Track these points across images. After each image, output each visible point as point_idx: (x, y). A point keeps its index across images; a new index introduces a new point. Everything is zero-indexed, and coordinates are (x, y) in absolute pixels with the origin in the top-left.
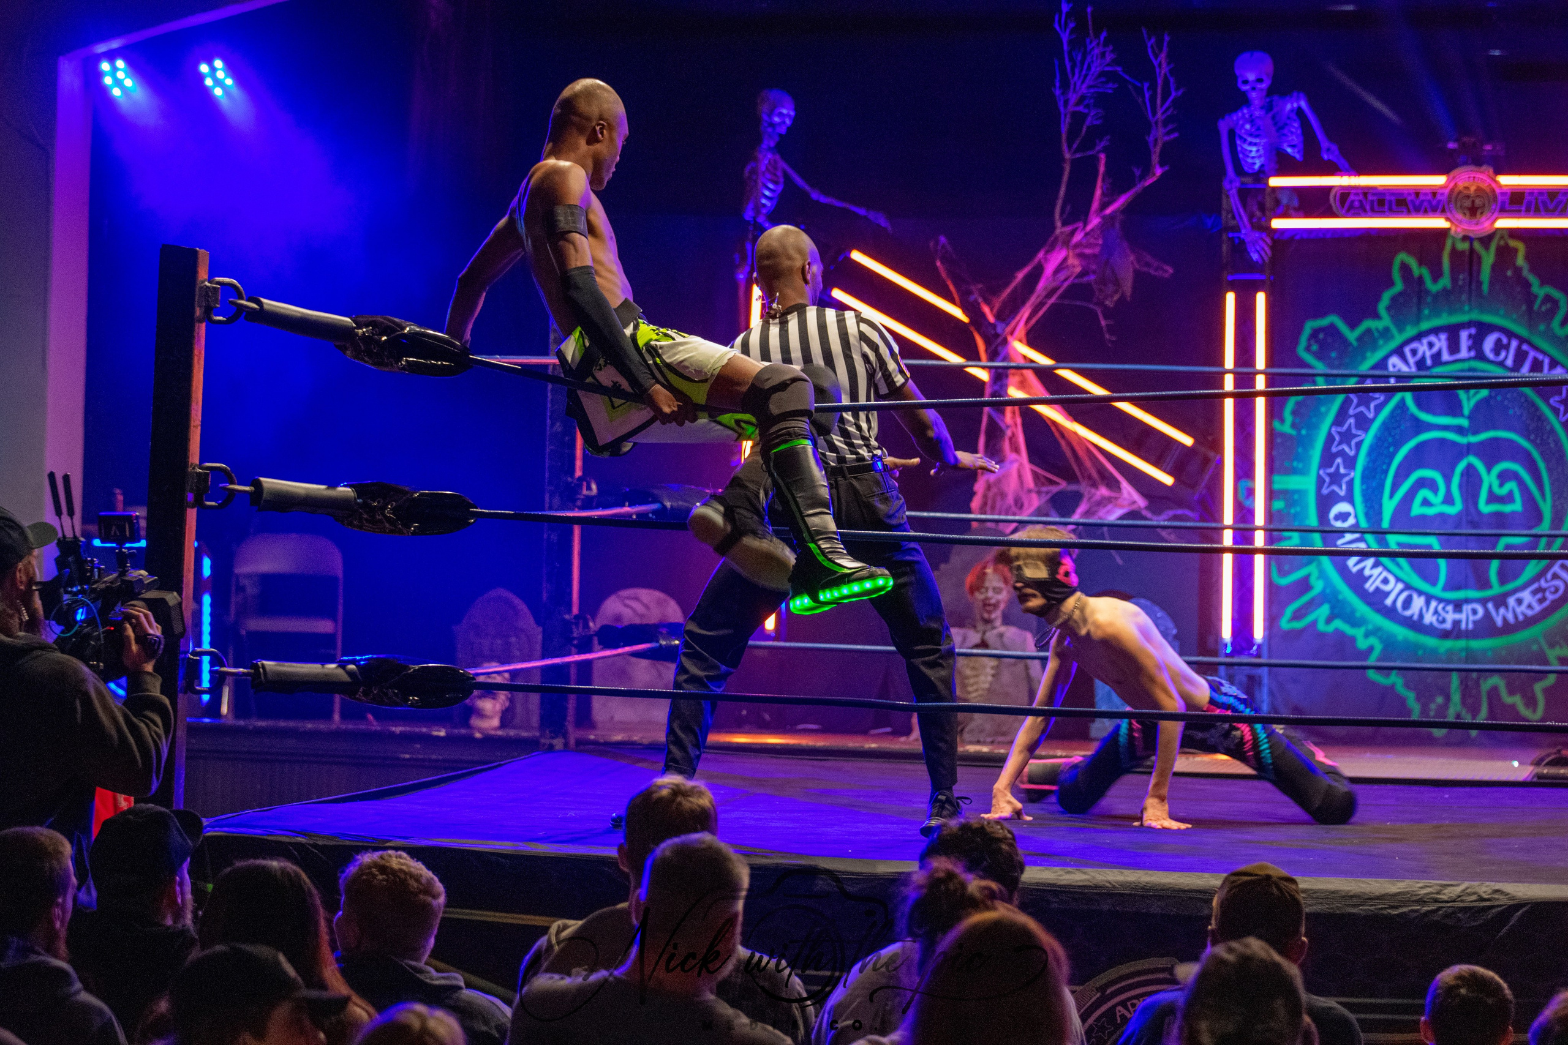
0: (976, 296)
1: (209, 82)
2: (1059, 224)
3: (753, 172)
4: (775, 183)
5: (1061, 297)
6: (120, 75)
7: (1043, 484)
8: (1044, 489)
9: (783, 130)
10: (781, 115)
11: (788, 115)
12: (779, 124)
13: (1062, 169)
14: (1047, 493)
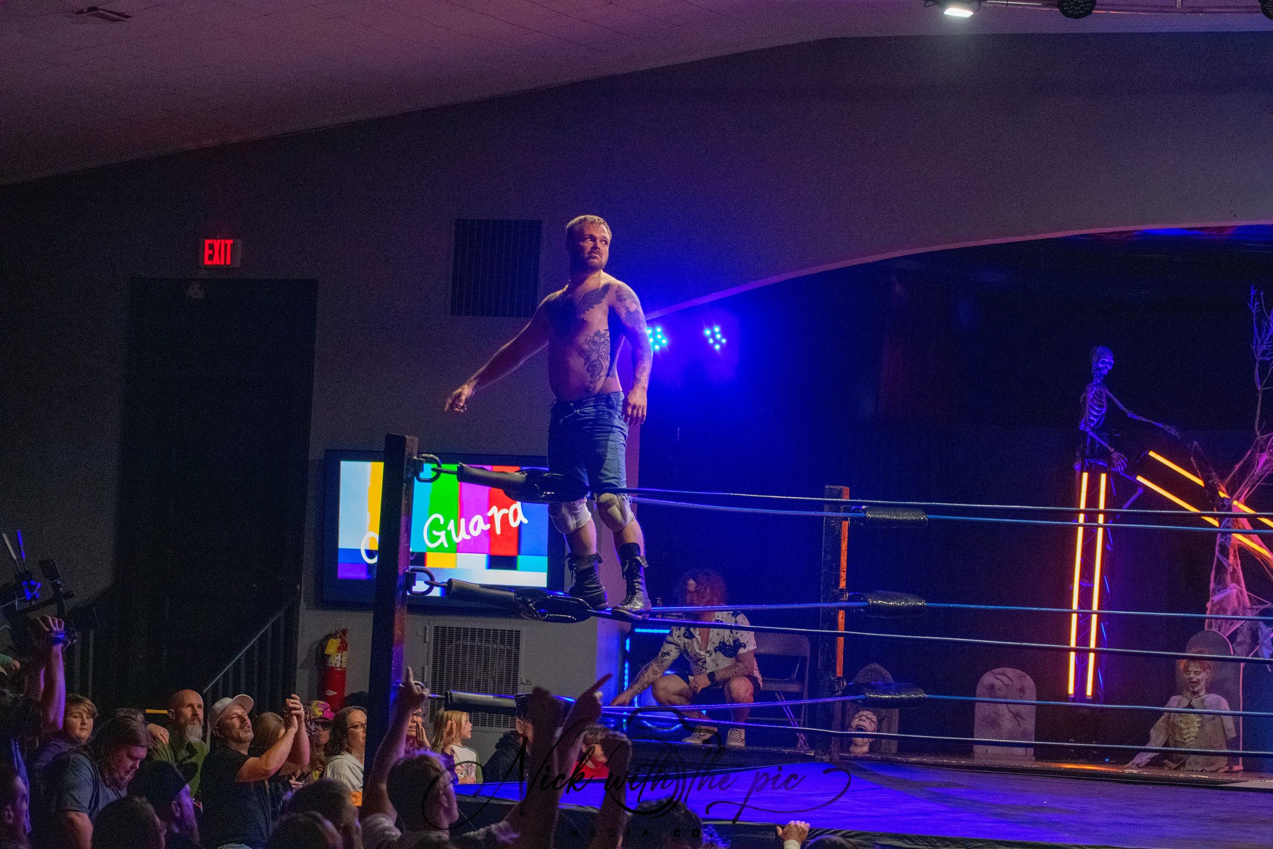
0: (1217, 481)
1: (711, 341)
2: (1258, 433)
3: (1085, 399)
4: (1101, 407)
5: (1264, 481)
6: (659, 337)
7: (1255, 605)
8: (1254, 607)
9: (1105, 372)
10: (1103, 362)
11: (1108, 363)
12: (1103, 368)
13: (1258, 397)
14: (1257, 609)
